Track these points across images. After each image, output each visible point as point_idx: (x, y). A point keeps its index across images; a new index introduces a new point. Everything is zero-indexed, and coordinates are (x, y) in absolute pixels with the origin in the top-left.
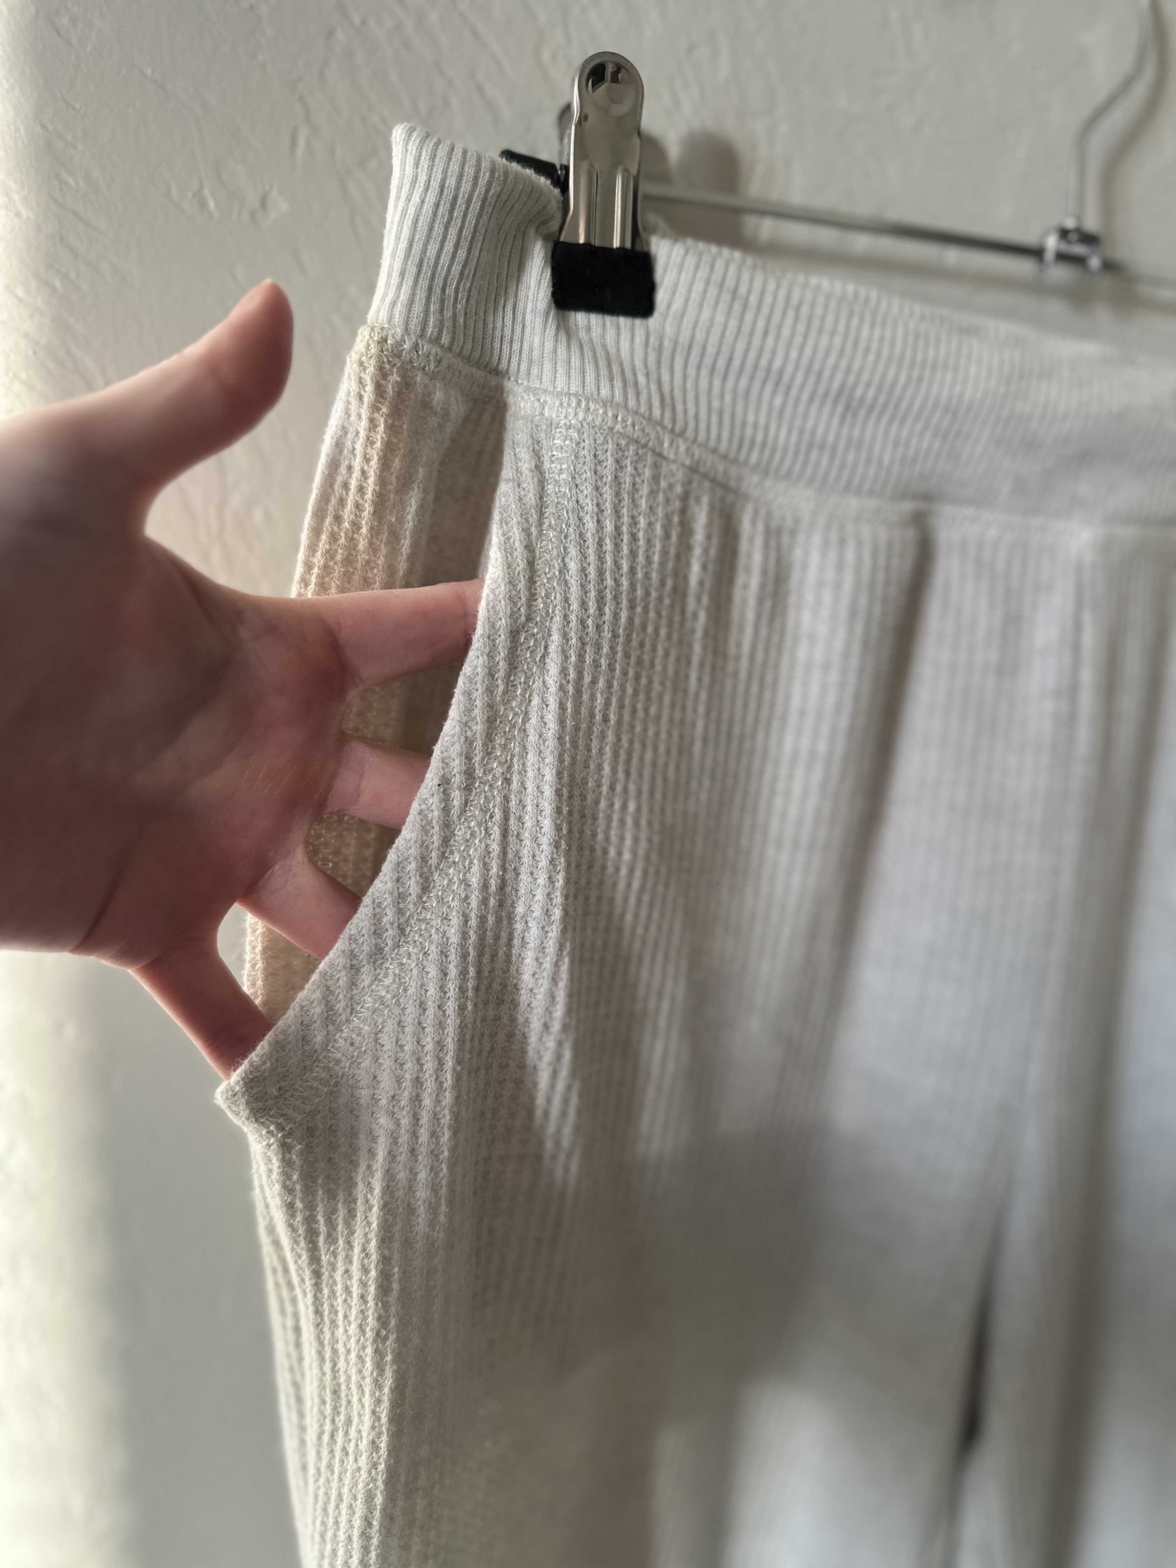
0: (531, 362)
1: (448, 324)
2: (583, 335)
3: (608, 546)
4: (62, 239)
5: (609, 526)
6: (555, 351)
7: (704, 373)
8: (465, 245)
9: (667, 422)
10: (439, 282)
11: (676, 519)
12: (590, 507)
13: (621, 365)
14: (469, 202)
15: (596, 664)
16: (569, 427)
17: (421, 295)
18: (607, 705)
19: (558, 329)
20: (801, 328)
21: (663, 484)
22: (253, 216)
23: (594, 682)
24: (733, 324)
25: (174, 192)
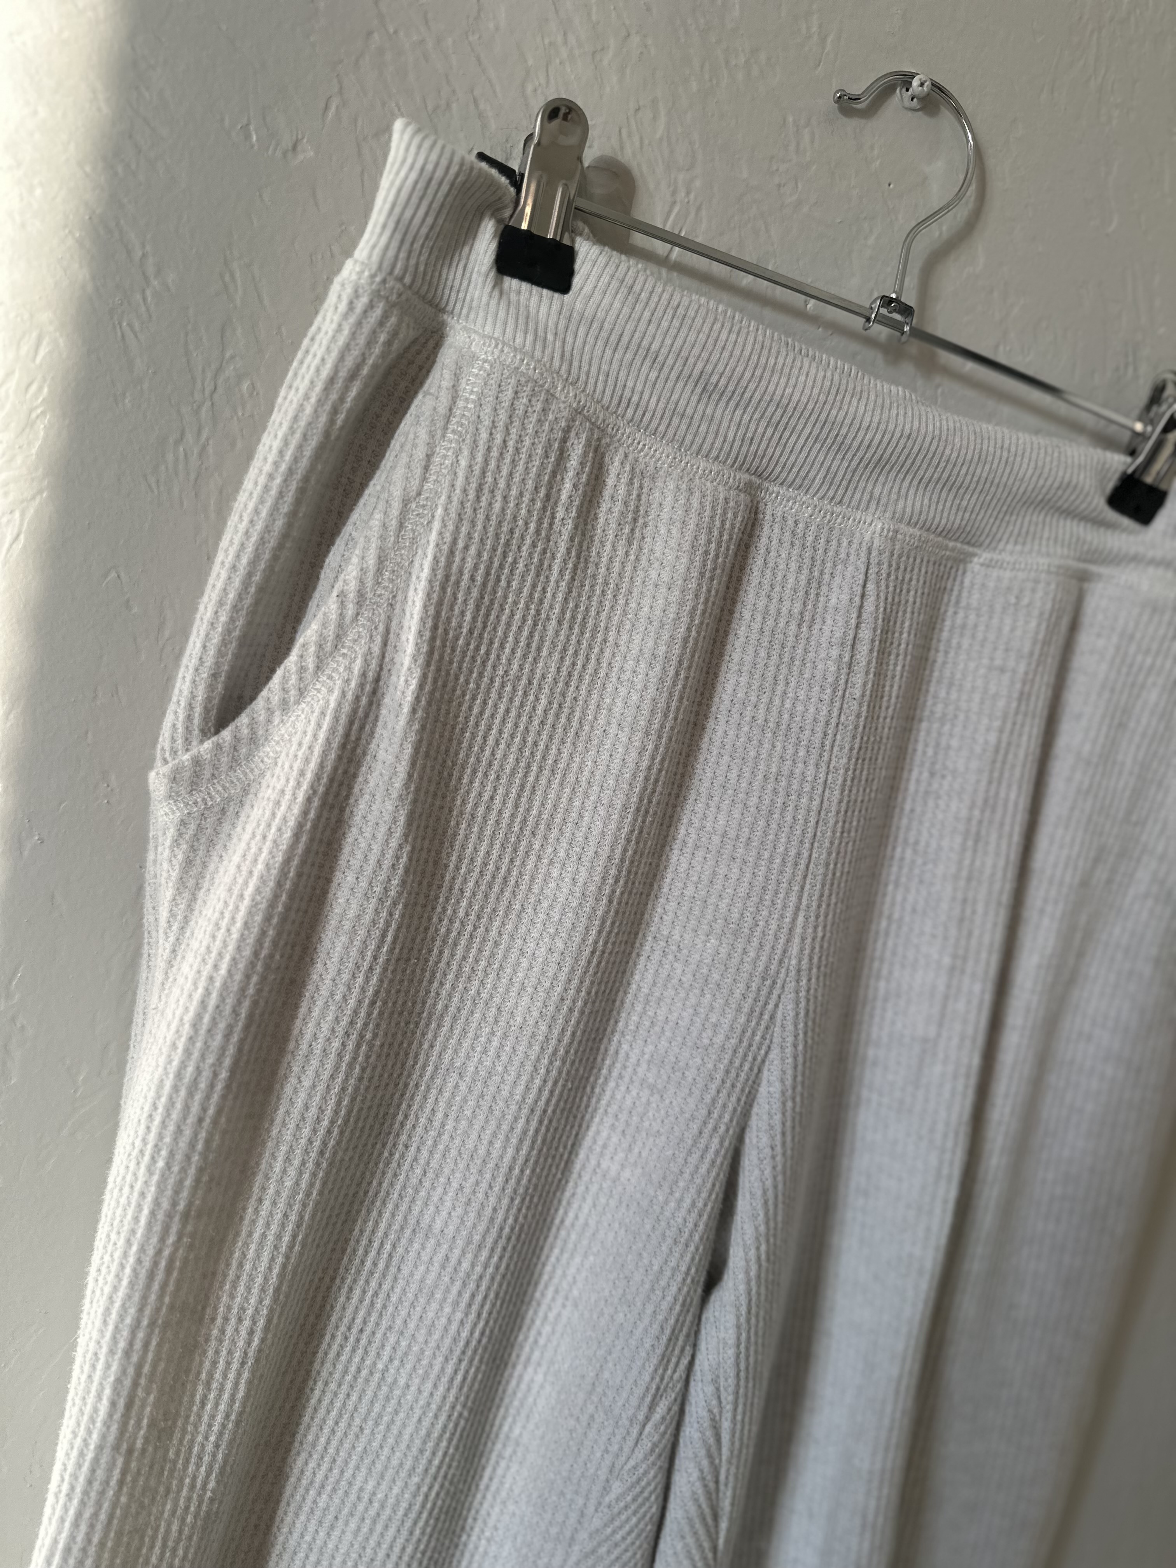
0: (470, 308)
1: (411, 269)
2: (513, 296)
3: (495, 453)
4: (130, 137)
5: (499, 438)
6: (488, 304)
7: (600, 343)
8: (432, 215)
9: (563, 372)
10: (409, 238)
11: (556, 445)
12: (487, 423)
13: (537, 323)
14: (440, 184)
15: (470, 536)
16: (485, 361)
17: (395, 244)
18: (476, 567)
19: (494, 287)
20: (676, 323)
21: (551, 417)
22: (285, 154)
23: (466, 548)
24: (626, 310)
25: (227, 123)
